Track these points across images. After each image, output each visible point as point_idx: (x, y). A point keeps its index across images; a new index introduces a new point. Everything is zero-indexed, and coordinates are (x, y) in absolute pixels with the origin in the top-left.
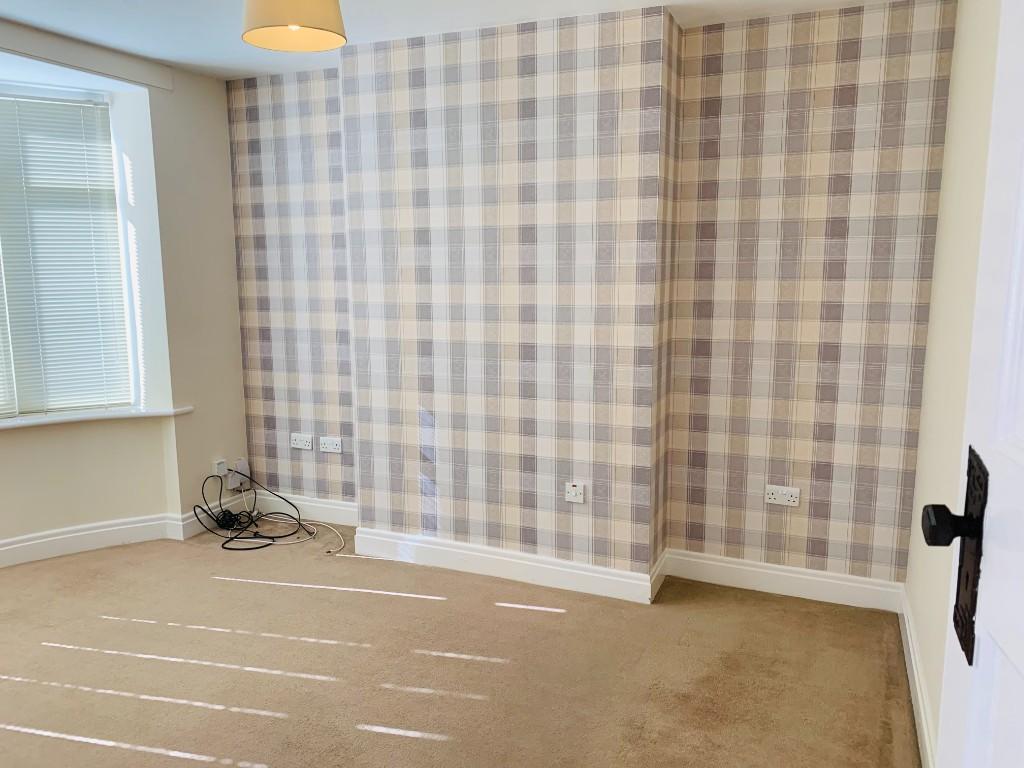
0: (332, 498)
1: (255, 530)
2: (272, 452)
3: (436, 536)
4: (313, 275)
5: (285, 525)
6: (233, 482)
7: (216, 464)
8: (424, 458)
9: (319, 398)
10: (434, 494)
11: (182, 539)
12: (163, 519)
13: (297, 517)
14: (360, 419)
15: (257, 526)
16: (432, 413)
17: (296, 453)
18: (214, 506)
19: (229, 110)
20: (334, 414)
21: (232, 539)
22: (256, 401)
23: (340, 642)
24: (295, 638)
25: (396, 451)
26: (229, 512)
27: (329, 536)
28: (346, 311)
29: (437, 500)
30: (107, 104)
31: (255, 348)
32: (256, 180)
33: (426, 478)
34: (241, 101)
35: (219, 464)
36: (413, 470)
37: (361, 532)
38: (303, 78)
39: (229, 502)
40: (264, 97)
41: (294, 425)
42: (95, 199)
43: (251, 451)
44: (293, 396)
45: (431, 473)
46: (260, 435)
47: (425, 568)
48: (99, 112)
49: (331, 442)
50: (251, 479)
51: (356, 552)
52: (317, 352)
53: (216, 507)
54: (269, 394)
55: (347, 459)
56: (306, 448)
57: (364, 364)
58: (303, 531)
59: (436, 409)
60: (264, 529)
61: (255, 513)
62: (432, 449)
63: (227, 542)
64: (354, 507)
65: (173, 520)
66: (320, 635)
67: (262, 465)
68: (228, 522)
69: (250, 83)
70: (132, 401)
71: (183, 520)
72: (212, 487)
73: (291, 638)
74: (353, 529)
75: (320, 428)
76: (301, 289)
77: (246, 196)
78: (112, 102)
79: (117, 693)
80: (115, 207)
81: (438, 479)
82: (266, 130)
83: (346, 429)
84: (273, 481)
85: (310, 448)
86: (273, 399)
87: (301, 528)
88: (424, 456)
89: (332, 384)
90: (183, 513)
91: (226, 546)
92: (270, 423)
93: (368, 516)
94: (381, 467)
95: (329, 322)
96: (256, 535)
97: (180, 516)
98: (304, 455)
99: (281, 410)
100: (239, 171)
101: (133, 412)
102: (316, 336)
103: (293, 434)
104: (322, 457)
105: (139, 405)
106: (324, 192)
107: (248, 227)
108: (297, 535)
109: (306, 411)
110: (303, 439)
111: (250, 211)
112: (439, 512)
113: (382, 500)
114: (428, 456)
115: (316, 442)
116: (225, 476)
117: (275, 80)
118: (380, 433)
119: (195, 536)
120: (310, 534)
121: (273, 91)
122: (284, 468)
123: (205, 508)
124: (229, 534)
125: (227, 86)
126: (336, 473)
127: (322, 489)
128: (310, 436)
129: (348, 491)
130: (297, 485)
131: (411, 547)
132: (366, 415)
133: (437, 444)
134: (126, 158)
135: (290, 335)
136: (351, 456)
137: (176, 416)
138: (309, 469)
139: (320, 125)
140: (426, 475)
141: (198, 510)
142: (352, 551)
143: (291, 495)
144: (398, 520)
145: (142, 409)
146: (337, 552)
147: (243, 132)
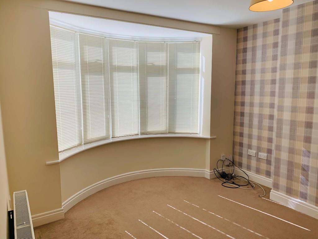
0: (261, 175)
1: (233, 181)
2: (241, 155)
3: (306, 202)
4: (262, 94)
5: (243, 181)
6: (227, 163)
7: (222, 156)
8: (303, 169)
9: (260, 138)
10: (307, 185)
11: (209, 179)
12: (204, 171)
13: (248, 179)
14: (276, 149)
15: (234, 179)
16: (309, 152)
17: (249, 157)
18: (220, 169)
19: (237, 39)
20: (265, 145)
21: (225, 182)
22: (237, 137)
23: (263, 236)
24: (246, 229)
25: (291, 165)
26: (225, 173)
27: (259, 189)
28: (274, 108)
29: (308, 188)
30: (200, 41)
31: (238, 118)
32: (244, 61)
33: (304, 178)
34: (242, 35)
35: (223, 156)
36: (298, 174)
37: (273, 192)
38: (265, 24)
39: (225, 169)
40: (250, 33)
41: (250, 147)
42: (194, 71)
43: (234, 153)
44: (250, 136)
45: (307, 176)
46: (237, 148)
47: (299, 213)
48: (197, 44)
49: (263, 155)
50: (233, 163)
51: (270, 199)
52: (260, 122)
53: (221, 170)
54: (241, 135)
55: (269, 162)
56: (254, 155)
57: (280, 129)
58: (250, 185)
59: (312, 151)
60: (235, 181)
61: (233, 175)
62: (308, 166)
63: (224, 183)
64: (271, 181)
65: (207, 172)
66: (255, 230)
67: (237, 159)
68: (224, 176)
69: (245, 28)
70: (198, 133)
71: (210, 173)
72: (220, 163)
73: (244, 228)
74: (270, 189)
75: (259, 149)
76: (257, 99)
77: (240, 67)
78: (201, 40)
79: (186, 230)
80: (199, 73)
81: (309, 179)
82: (249, 44)
83: (269, 151)
84: (240, 165)
85: (255, 156)
86: (243, 136)
87: (249, 183)
88: (304, 169)
89: (265, 134)
90: (210, 171)
91: (223, 184)
92: (241, 145)
93: (276, 186)
94: (284, 169)
95: (267, 111)
96: (233, 183)
97: (209, 171)
98: (252, 158)
99: (245, 141)
100: (239, 59)
101: (198, 136)
102: (261, 116)
103: (249, 150)
104: (259, 160)
105: (200, 134)
106: (269, 64)
107: (240, 78)
108: (247, 186)
109: (255, 143)
110: (253, 152)
111: (241, 72)
112: (308, 192)
113: (283, 182)
114: (306, 169)
115: (257, 154)
116: (225, 160)
117: (255, 26)
118: (284, 156)
119: (214, 178)
120: (253, 187)
121: (253, 30)
122: (245, 161)
123: (217, 170)
124: (224, 180)
125: (237, 31)
126: (264, 166)
127: (258, 171)
128: (255, 152)
129: (268, 174)
130: (249, 168)
131: (293, 203)
132: (278, 148)
133: (310, 165)
134: (204, 57)
135: (251, 115)
136: (270, 161)
137: (211, 139)
138: (254, 163)
139: (270, 40)
140: (304, 176)
141: (215, 170)
142: (269, 198)
143: (246, 171)
144: (290, 191)
145: (201, 135)
146: (262, 197)
147: (241, 46)
